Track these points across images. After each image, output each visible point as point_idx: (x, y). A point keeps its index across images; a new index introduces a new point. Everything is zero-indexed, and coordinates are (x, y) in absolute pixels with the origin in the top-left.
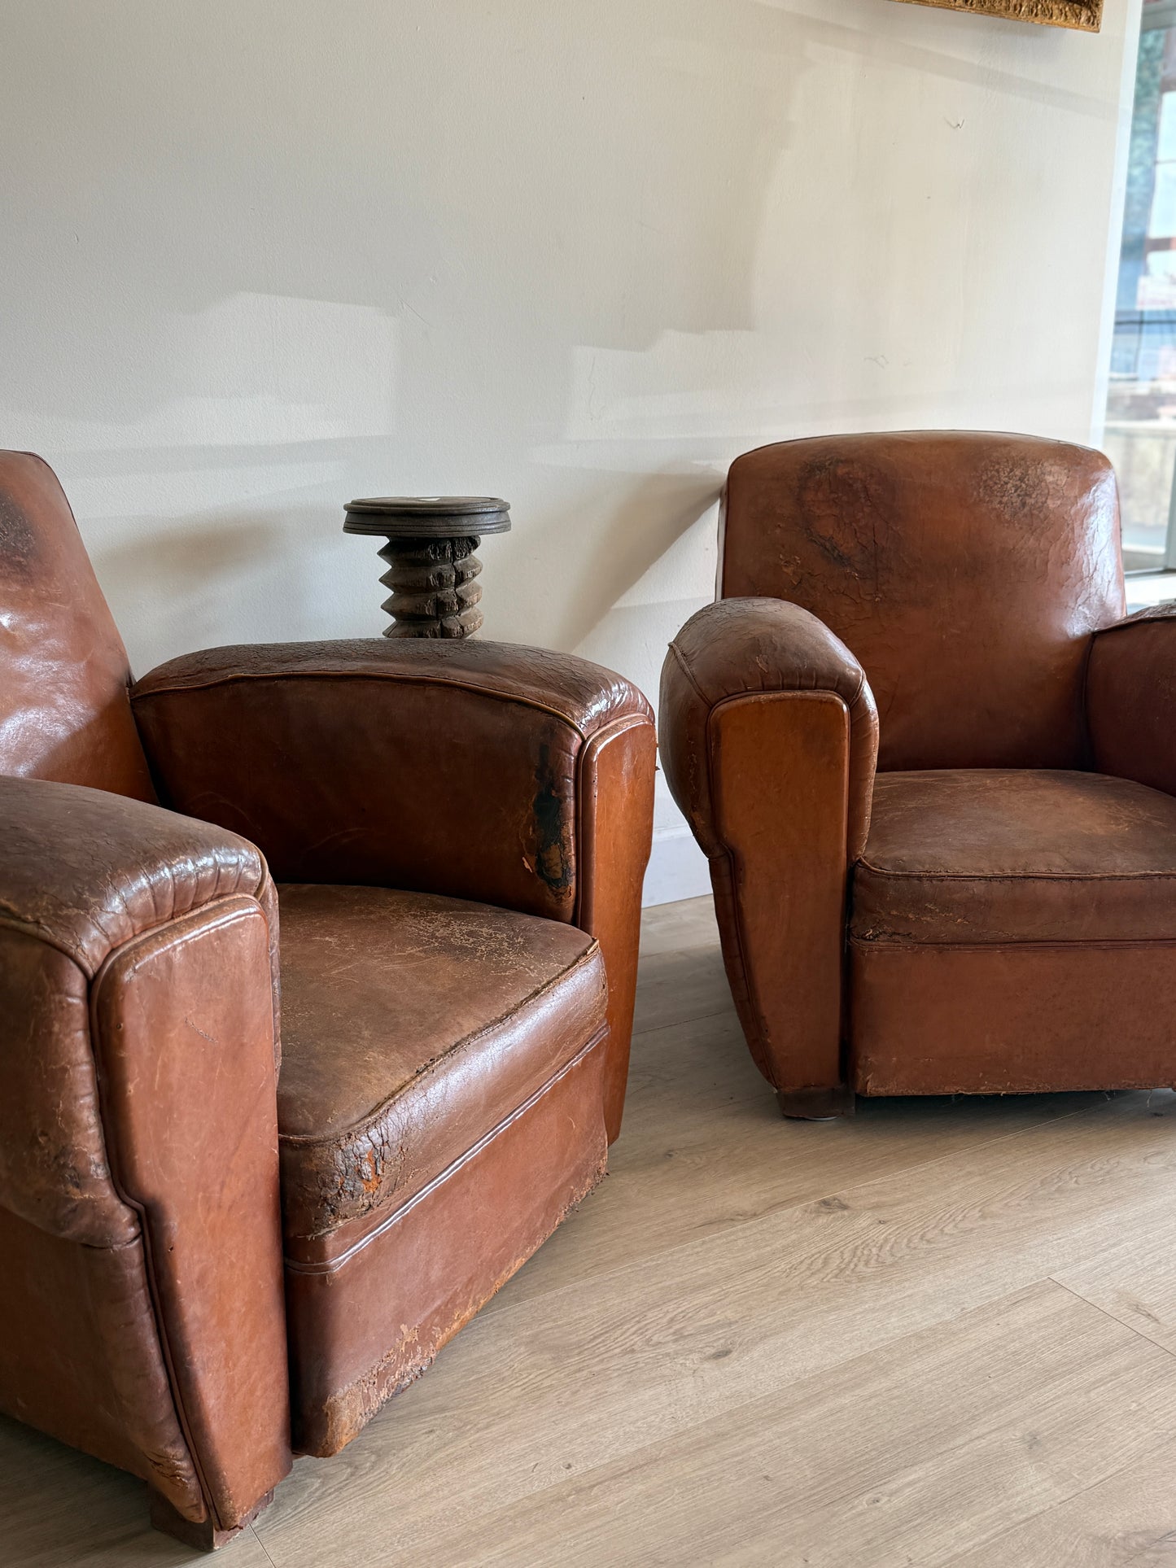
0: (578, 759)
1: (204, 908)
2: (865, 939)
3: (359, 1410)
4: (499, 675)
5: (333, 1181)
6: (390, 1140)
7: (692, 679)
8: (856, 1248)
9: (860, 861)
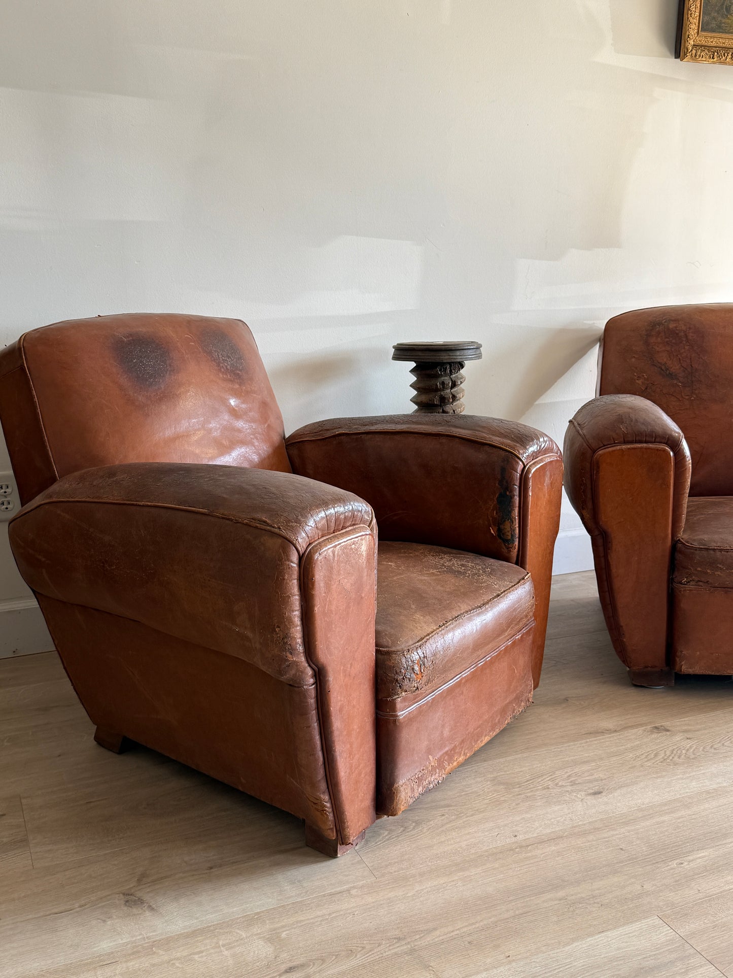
0: (521, 475)
1: (347, 529)
2: (682, 584)
3: (409, 794)
4: (479, 431)
5: (401, 672)
6: (427, 656)
7: (583, 437)
8: (673, 750)
9: (679, 540)
